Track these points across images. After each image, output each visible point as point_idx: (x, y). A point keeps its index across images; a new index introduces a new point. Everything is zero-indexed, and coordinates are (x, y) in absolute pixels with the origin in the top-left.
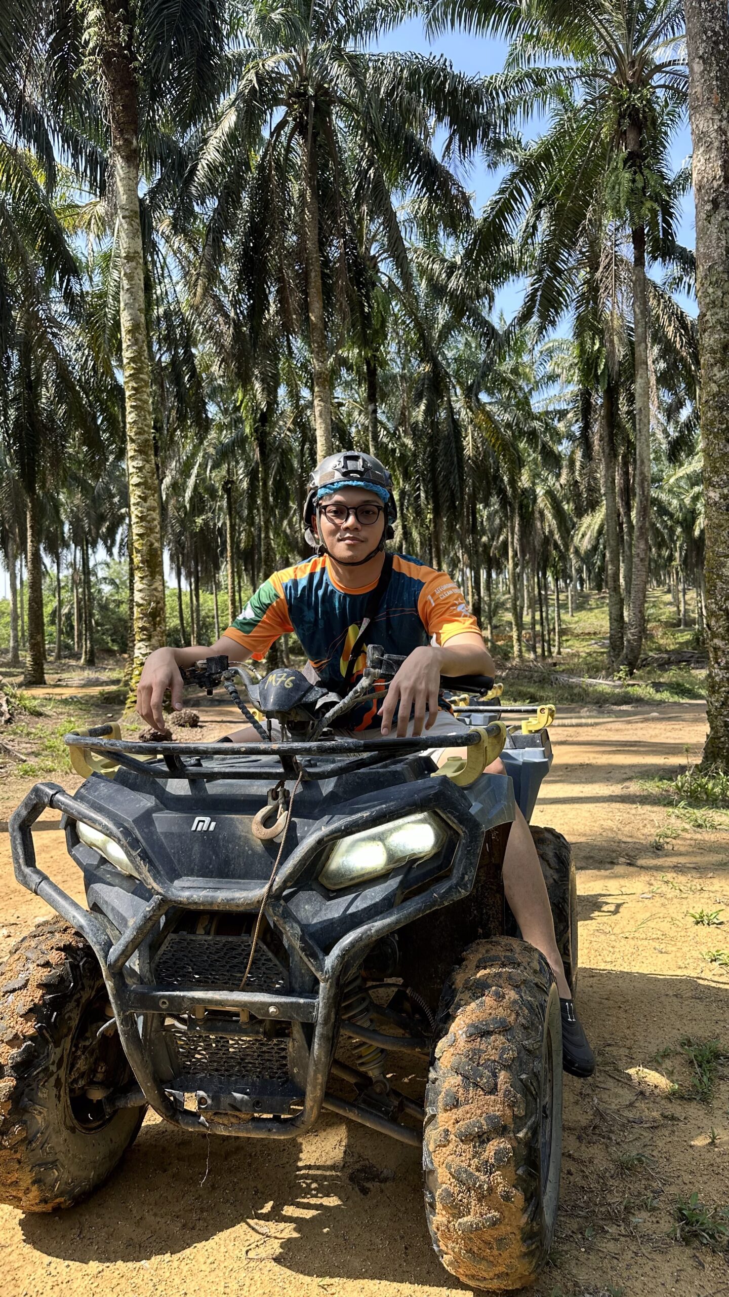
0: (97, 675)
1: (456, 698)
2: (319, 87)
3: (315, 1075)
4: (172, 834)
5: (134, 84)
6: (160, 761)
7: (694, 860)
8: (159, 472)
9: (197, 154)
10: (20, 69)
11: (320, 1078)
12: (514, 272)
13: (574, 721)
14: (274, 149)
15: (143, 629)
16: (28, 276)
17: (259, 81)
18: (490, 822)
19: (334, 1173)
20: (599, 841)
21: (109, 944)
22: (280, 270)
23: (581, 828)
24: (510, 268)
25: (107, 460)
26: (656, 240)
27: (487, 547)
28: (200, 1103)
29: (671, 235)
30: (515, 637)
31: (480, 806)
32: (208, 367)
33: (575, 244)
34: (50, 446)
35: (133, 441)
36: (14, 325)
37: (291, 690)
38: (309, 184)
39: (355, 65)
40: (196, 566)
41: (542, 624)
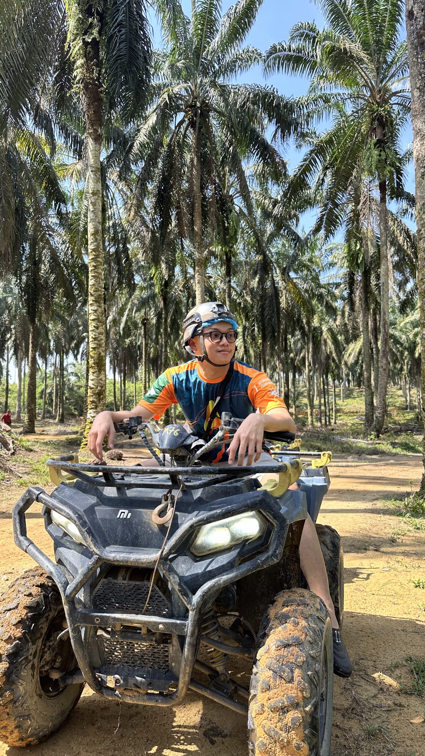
0: (65, 428)
1: (273, 446)
2: (203, 102)
3: (185, 667)
4: (106, 519)
5: (100, 100)
6: (100, 476)
7: (415, 549)
8: (106, 313)
9: (134, 137)
10: (38, 91)
11: (188, 670)
12: (311, 205)
13: (344, 464)
14: (177, 135)
15: (93, 402)
16: (37, 202)
17: (169, 99)
18: (292, 519)
19: (194, 731)
20: (358, 536)
21: (67, 584)
22: (178, 202)
23: (347, 528)
24: (309, 203)
25: (77, 306)
26: (392, 188)
27: (293, 360)
28: (116, 682)
29: (402, 185)
30: (309, 413)
31: (286, 509)
32: (136, 255)
33: (346, 189)
34: (45, 297)
35: (92, 295)
36: (28, 229)
37: (177, 437)
38: (196, 155)
39: (223, 91)
40: (125, 367)
41: (325, 406)
